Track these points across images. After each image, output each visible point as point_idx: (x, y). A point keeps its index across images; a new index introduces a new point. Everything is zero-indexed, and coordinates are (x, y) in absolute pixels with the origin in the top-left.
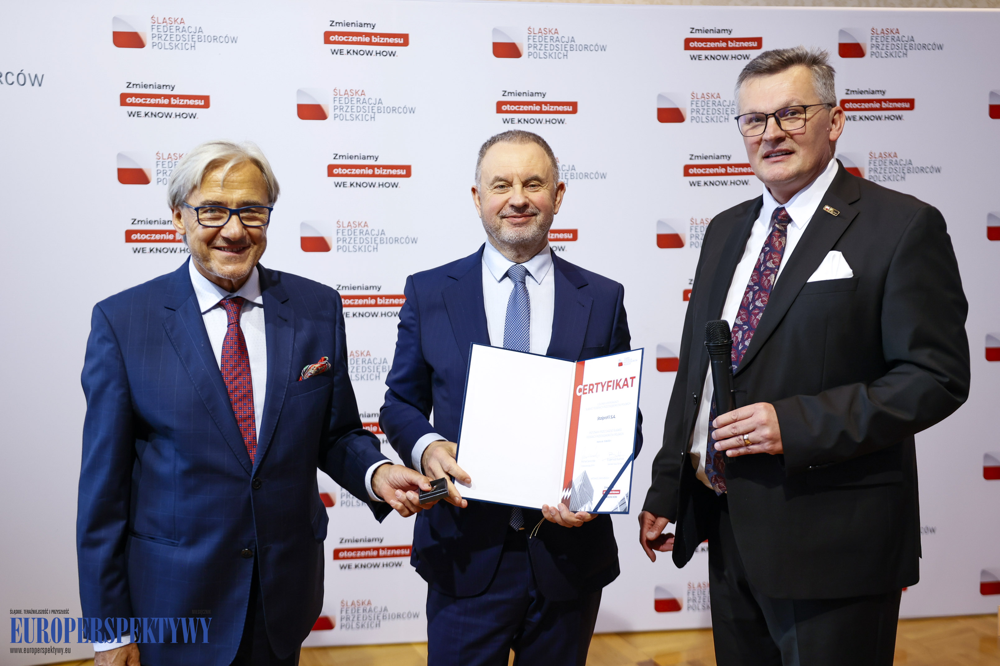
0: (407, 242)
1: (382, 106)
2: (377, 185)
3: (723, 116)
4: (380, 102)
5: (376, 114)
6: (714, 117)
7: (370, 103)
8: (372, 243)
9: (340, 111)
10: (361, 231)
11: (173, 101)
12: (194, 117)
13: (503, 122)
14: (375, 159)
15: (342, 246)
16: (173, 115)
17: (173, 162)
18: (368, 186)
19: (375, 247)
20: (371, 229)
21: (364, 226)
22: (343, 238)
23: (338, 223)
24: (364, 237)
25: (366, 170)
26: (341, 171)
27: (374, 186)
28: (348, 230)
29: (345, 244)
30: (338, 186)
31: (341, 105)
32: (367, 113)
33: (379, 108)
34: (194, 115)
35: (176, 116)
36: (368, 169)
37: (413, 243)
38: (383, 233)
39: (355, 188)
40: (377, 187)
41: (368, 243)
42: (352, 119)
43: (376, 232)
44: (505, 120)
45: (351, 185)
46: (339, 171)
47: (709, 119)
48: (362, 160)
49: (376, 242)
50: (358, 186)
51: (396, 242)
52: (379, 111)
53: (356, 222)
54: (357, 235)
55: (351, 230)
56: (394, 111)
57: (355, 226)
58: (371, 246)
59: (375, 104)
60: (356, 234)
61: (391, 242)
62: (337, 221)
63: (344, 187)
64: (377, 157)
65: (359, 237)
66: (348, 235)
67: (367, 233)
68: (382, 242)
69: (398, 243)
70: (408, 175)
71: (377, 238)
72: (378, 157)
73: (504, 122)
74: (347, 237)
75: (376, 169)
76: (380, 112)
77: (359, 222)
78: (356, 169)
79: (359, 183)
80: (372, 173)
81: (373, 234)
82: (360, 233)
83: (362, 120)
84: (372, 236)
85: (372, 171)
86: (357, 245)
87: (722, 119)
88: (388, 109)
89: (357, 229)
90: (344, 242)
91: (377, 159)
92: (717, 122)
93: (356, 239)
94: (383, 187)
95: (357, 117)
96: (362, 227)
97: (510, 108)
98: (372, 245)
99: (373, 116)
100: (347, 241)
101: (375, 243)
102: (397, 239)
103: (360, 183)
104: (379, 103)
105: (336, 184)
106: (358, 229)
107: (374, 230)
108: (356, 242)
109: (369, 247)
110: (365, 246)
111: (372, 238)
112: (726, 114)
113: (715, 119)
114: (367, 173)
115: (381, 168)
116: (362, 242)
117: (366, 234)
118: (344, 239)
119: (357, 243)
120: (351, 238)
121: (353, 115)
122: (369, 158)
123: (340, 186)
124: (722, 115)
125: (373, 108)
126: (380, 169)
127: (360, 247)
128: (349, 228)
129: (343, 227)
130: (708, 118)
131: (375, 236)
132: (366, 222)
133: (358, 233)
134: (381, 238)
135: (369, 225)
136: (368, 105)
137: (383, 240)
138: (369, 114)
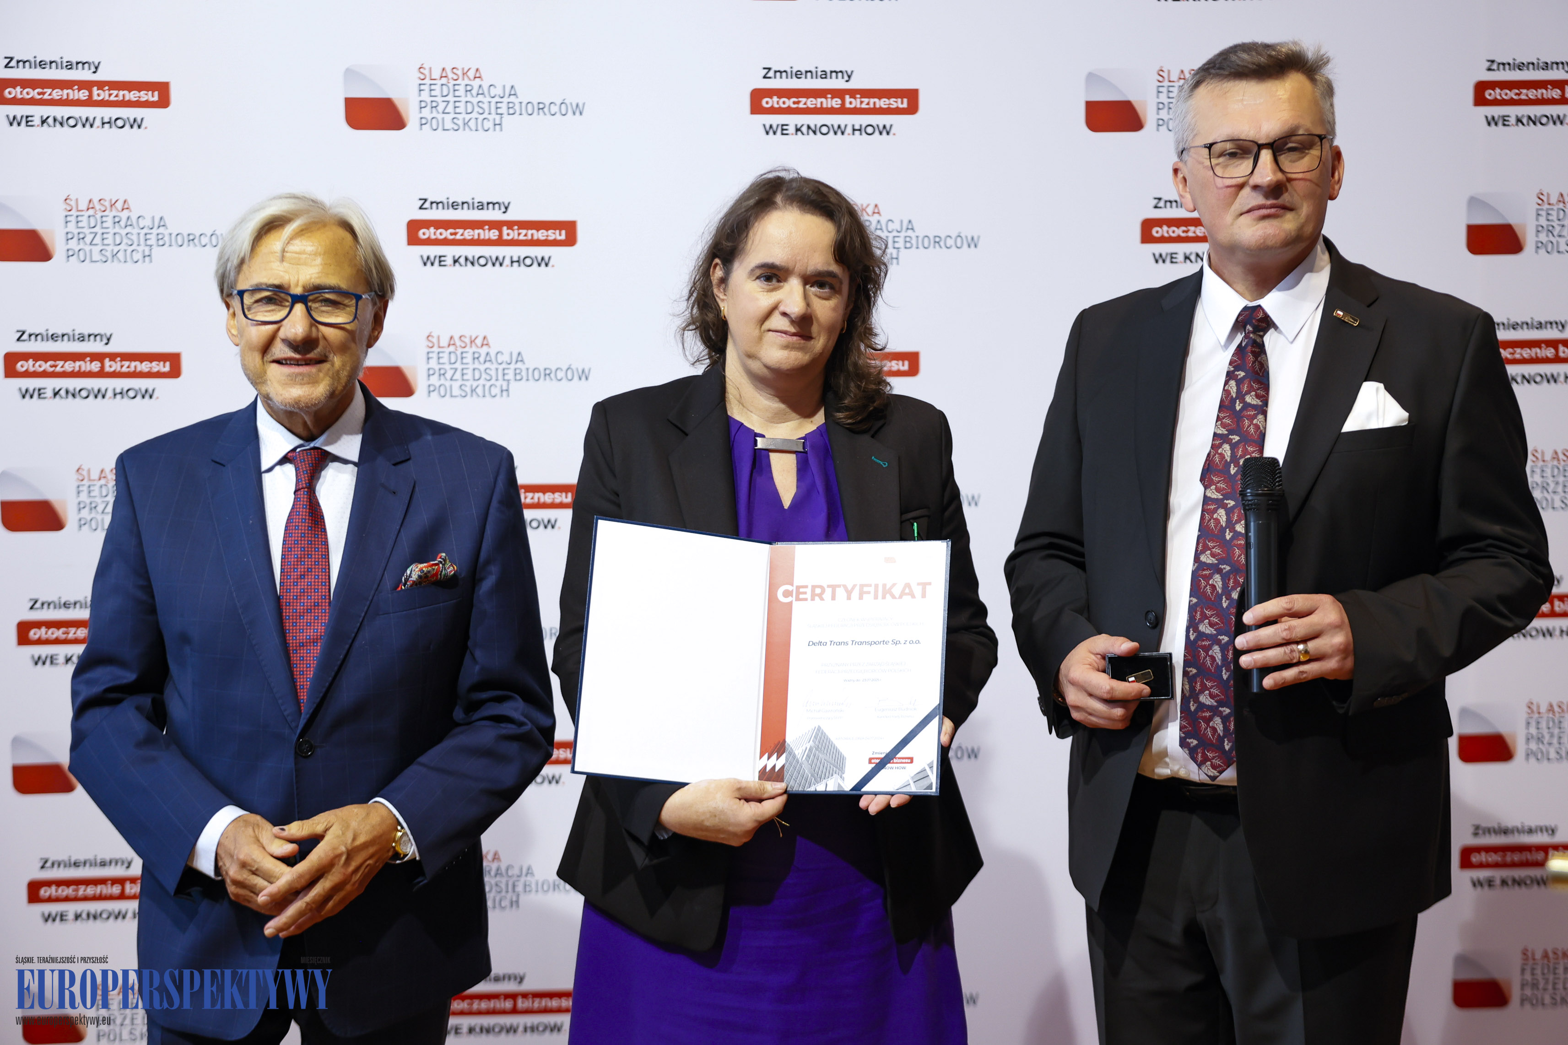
0: (570, 377)
1: (517, 101)
2: (507, 261)
4: (513, 92)
5: (505, 116)
7: (493, 95)
8: (497, 380)
9: (432, 112)
10: (476, 355)
11: (98, 94)
12: (139, 127)
13: (764, 133)
14: (503, 209)
15: (437, 385)
16: (98, 123)
17: (98, 216)
18: (490, 264)
19: (505, 388)
20: (496, 352)
21: (482, 345)
22: (439, 371)
23: (430, 340)
24: (482, 368)
25: (484, 231)
26: (435, 234)
27: (501, 265)
28: (450, 355)
29: (442, 381)
30: (429, 264)
31: (433, 99)
32: (485, 115)
33: (511, 105)
34: (139, 120)
35: (103, 124)
36: (490, 230)
37: (580, 379)
38: (520, 359)
39: (463, 268)
40: (507, 266)
41: (490, 380)
42: (456, 128)
43: (505, 358)
44: (768, 127)
45: (455, 261)
46: (430, 233)
48: (476, 210)
50: (469, 264)
51: (547, 377)
52: (512, 111)
53: (465, 337)
54: (467, 364)
55: (454, 352)
56: (541, 111)
57: (463, 345)
58: (496, 386)
59: (502, 97)
61: (536, 377)
62: (427, 334)
63: (440, 264)
64: (506, 205)
65: (471, 367)
66: (450, 365)
67: (488, 359)
68: (518, 377)
69: (551, 379)
70: (571, 241)
71: (508, 369)
72: (509, 204)
73: (767, 133)
74: (447, 368)
75: (505, 228)
76: (514, 114)
78: (465, 230)
79: (470, 258)
80: (496, 237)
81: (500, 361)
82: (474, 359)
83: (477, 130)
84: (498, 366)
85: (497, 233)
86: (468, 384)
88: (530, 106)
89: (467, 353)
91: (506, 208)
93: (465, 372)
94: (519, 266)
95: (466, 124)
96: (477, 347)
97: (778, 103)
98: (498, 384)
99: (498, 122)
100: (448, 376)
101: (504, 380)
102: (548, 372)
103: (474, 258)
104: (510, 95)
105: (425, 259)
106: (470, 350)
107: (502, 354)
108: (465, 378)
109: (492, 388)
110: (484, 386)
114: (487, 237)
115: (516, 227)
116: (477, 376)
117: (485, 362)
118: (442, 373)
119: (468, 381)
120: (456, 369)
121: (458, 119)
122: (491, 206)
123: (432, 264)
125: (499, 105)
126: (513, 230)
127: (474, 387)
128: (452, 350)
129: (439, 347)
131: (504, 366)
132: (485, 338)
133: (469, 359)
134: (515, 369)
135: (491, 344)
136: (488, 99)
137: (519, 374)
138: (491, 117)
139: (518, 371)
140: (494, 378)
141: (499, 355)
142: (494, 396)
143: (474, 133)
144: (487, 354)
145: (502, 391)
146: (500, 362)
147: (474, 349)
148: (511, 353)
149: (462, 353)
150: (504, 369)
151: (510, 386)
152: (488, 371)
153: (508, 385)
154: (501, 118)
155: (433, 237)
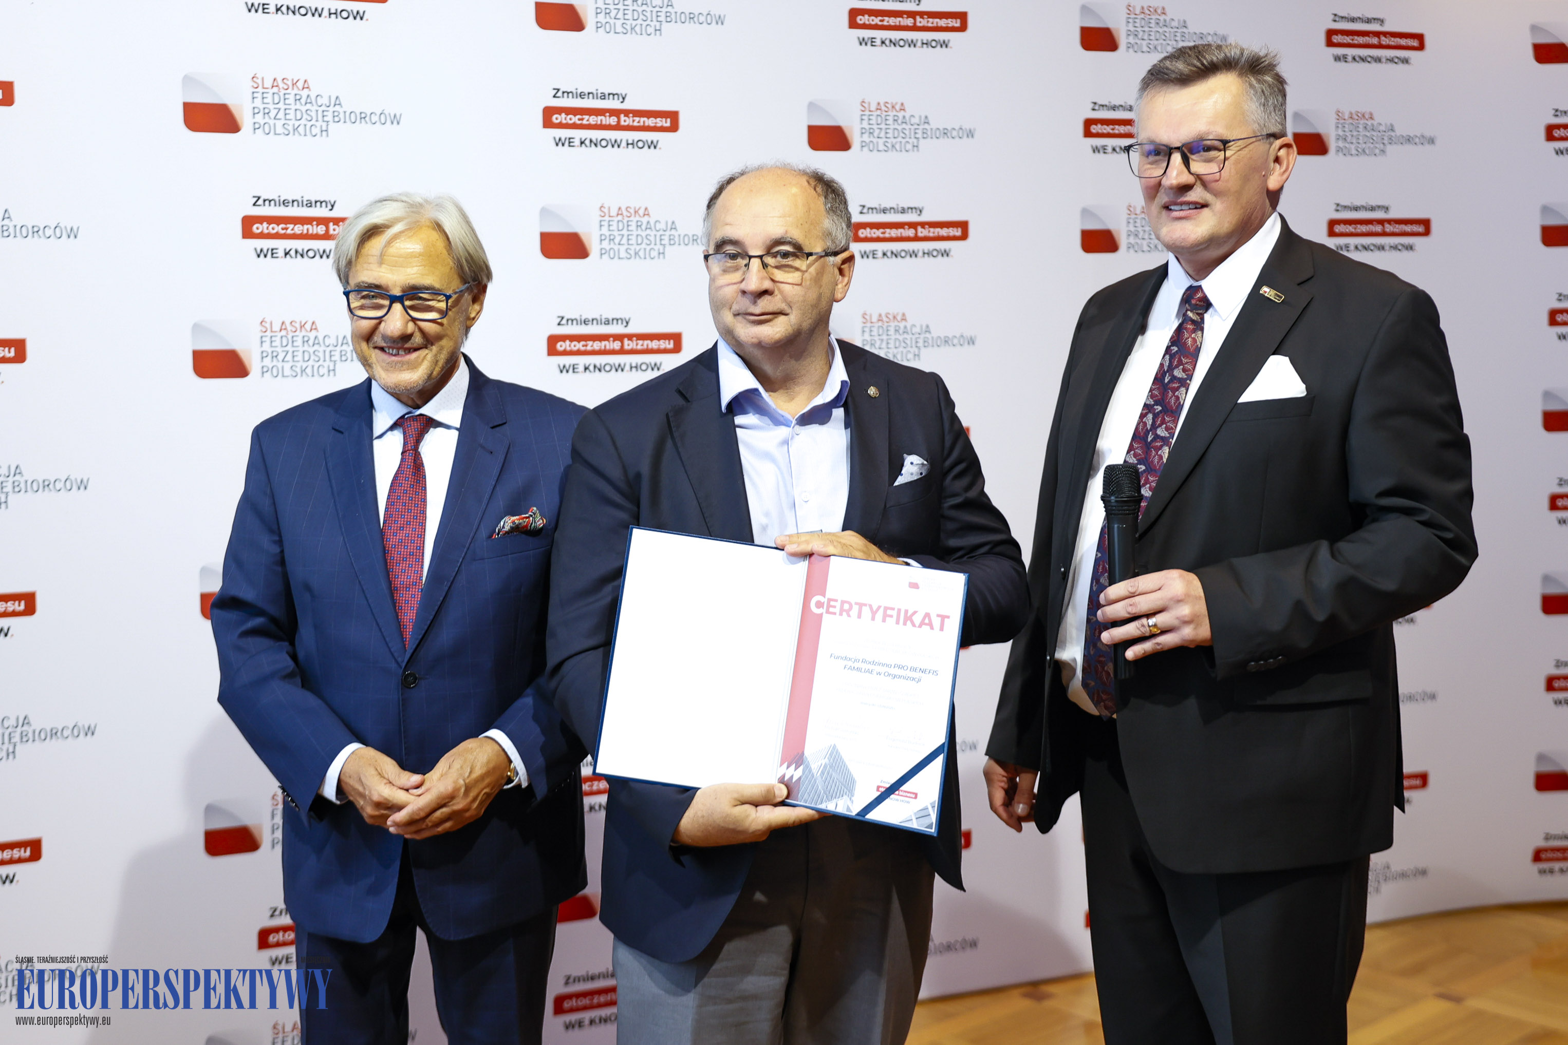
1: (341, 110)
3: (910, 141)
4: (337, 102)
5: (331, 123)
6: (896, 143)
7: (320, 105)
8: (324, 361)
9: (265, 118)
10: (306, 339)
13: (555, 145)
14: (329, 207)
15: (270, 367)
18: (318, 256)
20: (322, 336)
21: (311, 330)
22: (272, 352)
23: (263, 323)
24: (312, 350)
25: (312, 226)
26: (267, 228)
28: (282, 337)
29: (275, 363)
30: (262, 255)
31: (265, 106)
32: (313, 122)
33: (336, 114)
36: (317, 225)
38: (343, 342)
39: (294, 260)
41: (318, 361)
42: (286, 132)
43: (331, 341)
44: (557, 140)
45: (287, 254)
46: (263, 228)
47: (889, 145)
48: (305, 207)
49: (333, 358)
50: (298, 256)
52: (336, 119)
53: (296, 322)
54: (298, 346)
55: (286, 336)
56: (363, 120)
57: (294, 330)
58: (324, 367)
59: (328, 107)
60: (295, 344)
62: (261, 320)
63: (272, 257)
64: (332, 203)
65: (301, 349)
66: (282, 346)
67: (316, 342)
68: (344, 358)
71: (335, 351)
72: (335, 202)
73: (557, 145)
74: (279, 349)
75: (330, 224)
76: (338, 122)
77: (301, 323)
78: (296, 225)
80: (323, 232)
82: (304, 342)
83: (305, 135)
84: (325, 348)
85: (324, 228)
86: (300, 364)
87: (909, 147)
88: (353, 115)
89: (297, 336)
90: (274, 358)
91: (332, 206)
92: (901, 151)
93: (295, 354)
95: (295, 129)
96: (307, 331)
97: (566, 119)
98: (326, 364)
99: (324, 128)
100: (280, 357)
101: (330, 361)
103: (303, 250)
104: (335, 105)
105: (259, 251)
106: (300, 334)
107: (329, 337)
108: (296, 359)
109: (320, 368)
110: (313, 367)
111: (325, 351)
112: (916, 138)
113: (898, 147)
114: (315, 232)
116: (306, 358)
117: (314, 344)
118: (275, 354)
119: (298, 361)
120: (290, 352)
121: (289, 125)
122: (318, 204)
124: (907, 139)
125: (325, 113)
127: (304, 368)
128: (283, 333)
130: (886, 144)
131: (331, 348)
132: (313, 323)
133: (299, 342)
134: (341, 352)
135: (319, 328)
136: (315, 107)
137: (345, 355)
138: (318, 124)
139: (343, 353)
140: (322, 359)
141: (326, 338)
142: (322, 376)
143: (302, 137)
144: (316, 338)
145: (329, 371)
146: (327, 344)
147: (304, 333)
148: (337, 337)
149: (293, 337)
150: (331, 352)
151: (337, 366)
152: (316, 353)
153: (335, 365)
154: (327, 125)
155: (266, 231)
